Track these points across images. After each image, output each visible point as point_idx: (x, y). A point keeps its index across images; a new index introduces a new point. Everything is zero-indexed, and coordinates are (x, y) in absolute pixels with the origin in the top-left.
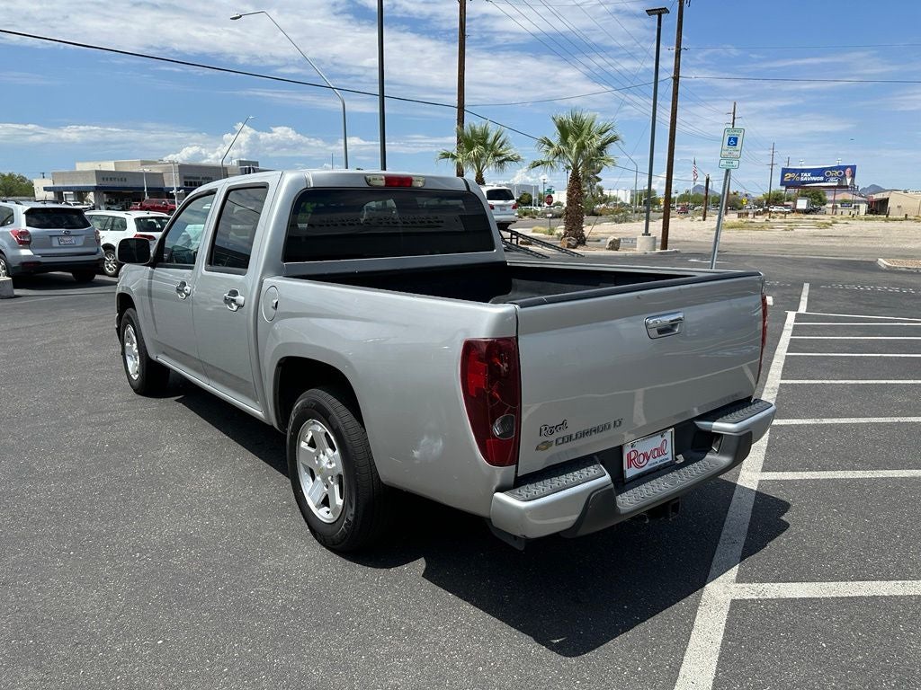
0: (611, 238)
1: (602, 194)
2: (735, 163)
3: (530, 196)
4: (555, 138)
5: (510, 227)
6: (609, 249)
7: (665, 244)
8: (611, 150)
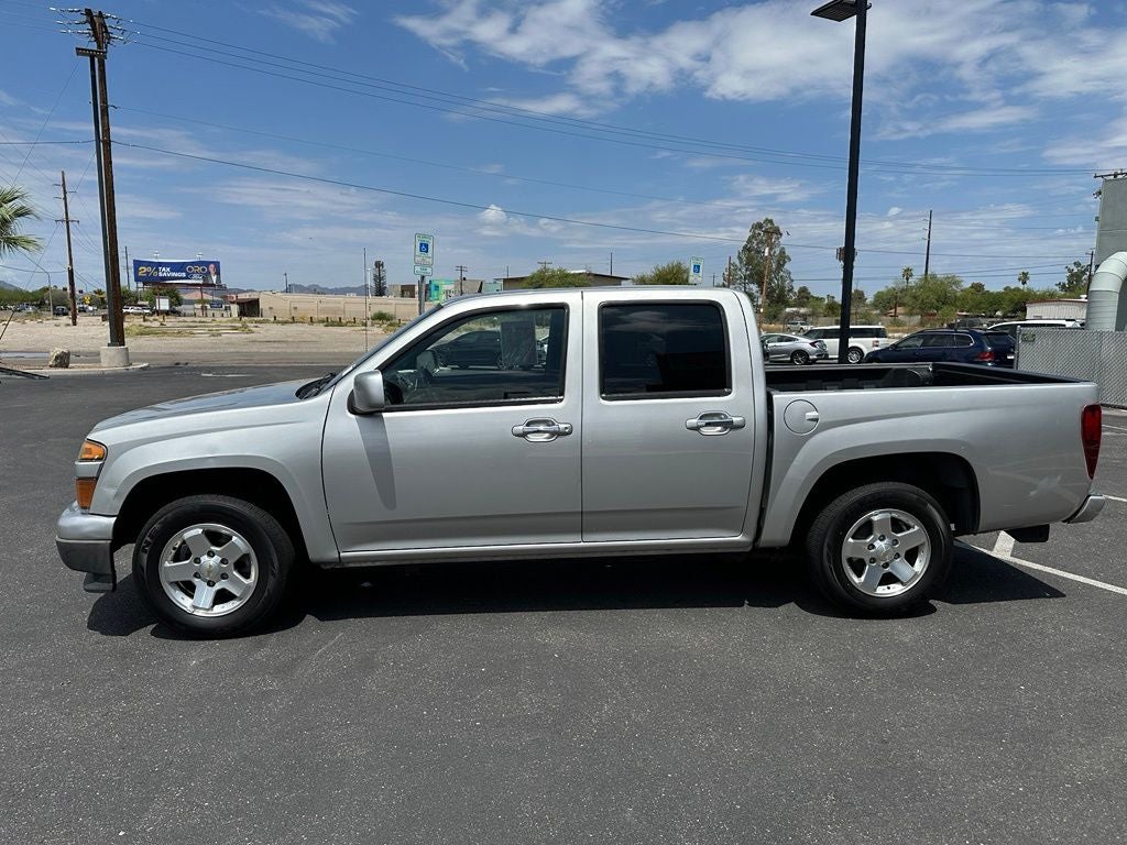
0: (58, 351)
2: (429, 270)
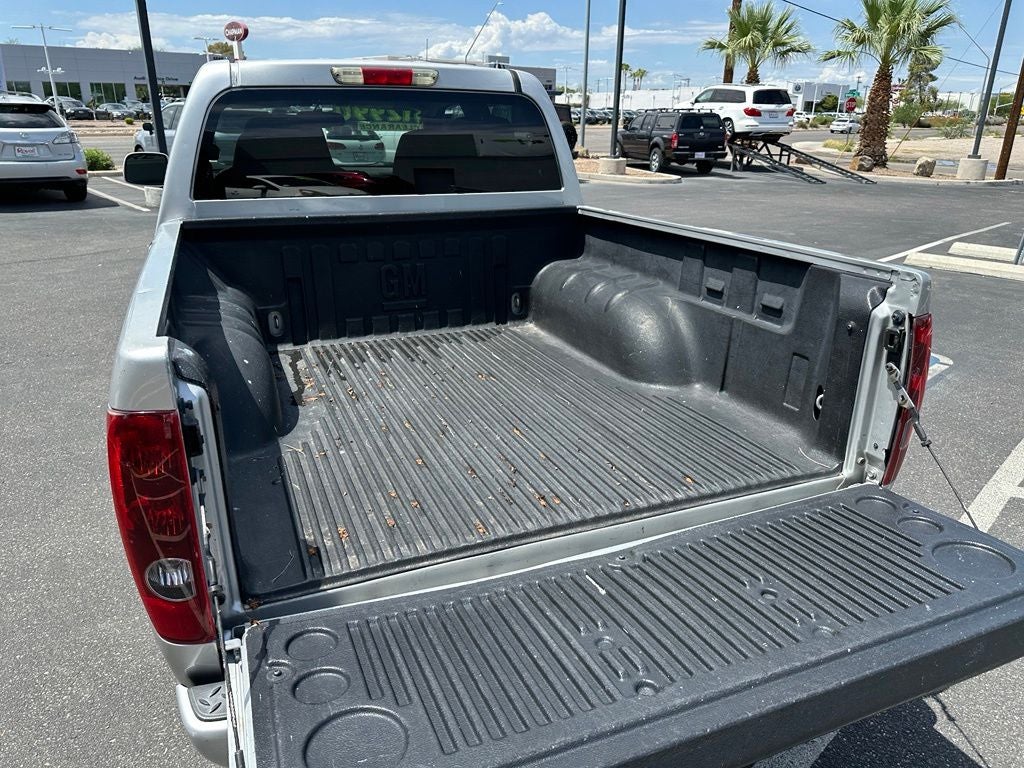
0: (926, 159)
1: (935, 98)
3: (837, 99)
4: (861, 21)
5: (781, 140)
6: (917, 174)
7: (1002, 172)
8: (940, 38)
